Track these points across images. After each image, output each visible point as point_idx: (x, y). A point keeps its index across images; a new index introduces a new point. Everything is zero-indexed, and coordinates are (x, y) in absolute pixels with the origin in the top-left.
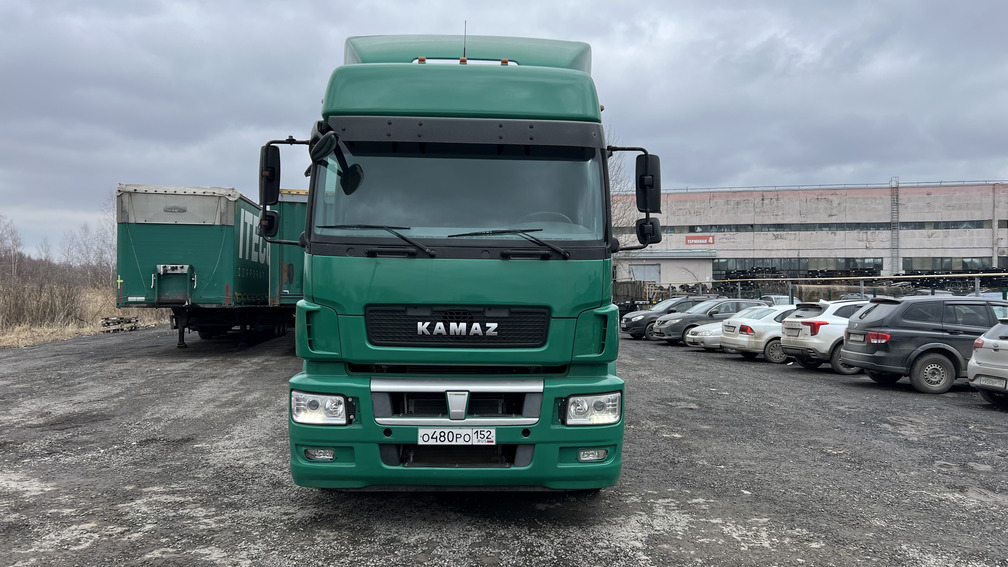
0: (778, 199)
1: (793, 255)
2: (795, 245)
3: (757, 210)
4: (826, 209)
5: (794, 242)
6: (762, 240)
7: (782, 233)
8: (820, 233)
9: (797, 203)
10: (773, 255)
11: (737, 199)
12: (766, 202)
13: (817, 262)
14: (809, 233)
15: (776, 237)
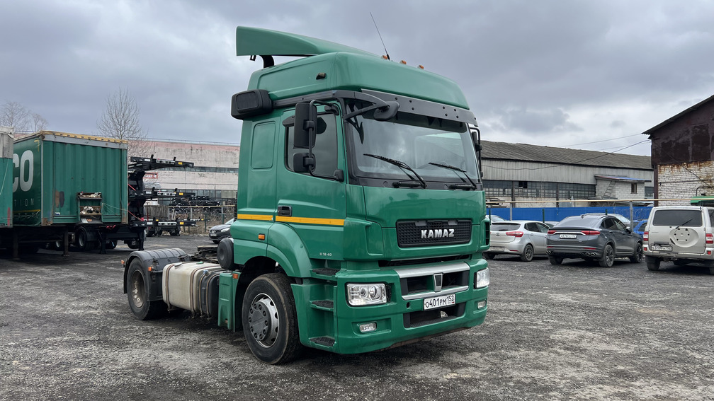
0: (201, 150)
1: (212, 188)
2: (213, 181)
3: (188, 156)
4: (232, 159)
5: (212, 179)
6: (191, 177)
7: (204, 173)
8: (228, 174)
9: (214, 154)
10: (199, 187)
11: (175, 148)
12: (194, 151)
13: (227, 193)
14: (221, 174)
15: (201, 176)
